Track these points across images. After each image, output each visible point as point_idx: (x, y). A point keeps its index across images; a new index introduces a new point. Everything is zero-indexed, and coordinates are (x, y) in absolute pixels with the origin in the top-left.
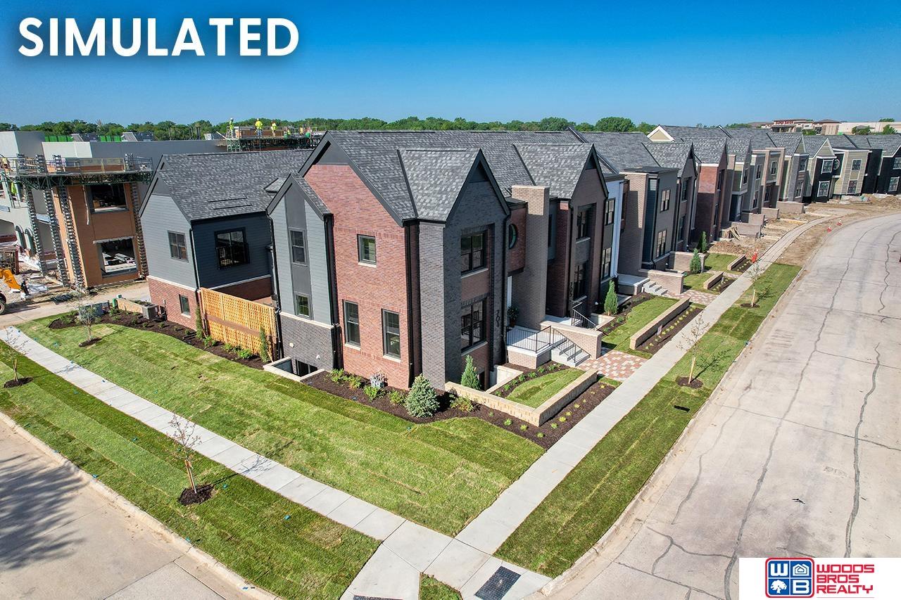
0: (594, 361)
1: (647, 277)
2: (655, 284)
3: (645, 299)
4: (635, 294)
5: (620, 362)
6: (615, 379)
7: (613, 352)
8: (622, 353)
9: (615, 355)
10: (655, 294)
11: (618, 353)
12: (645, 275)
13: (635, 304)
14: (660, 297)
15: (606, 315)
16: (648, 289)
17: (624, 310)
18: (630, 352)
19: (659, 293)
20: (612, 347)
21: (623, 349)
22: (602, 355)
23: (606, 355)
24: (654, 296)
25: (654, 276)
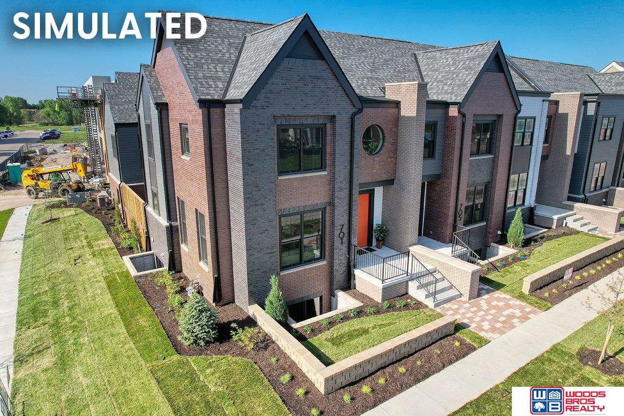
0: (465, 302)
1: (572, 210)
2: (582, 218)
3: (564, 234)
4: (554, 227)
5: (500, 309)
6: (482, 334)
7: (497, 294)
8: (508, 297)
9: (499, 299)
10: (579, 229)
11: (503, 295)
12: (571, 208)
13: (549, 238)
14: (586, 234)
15: (509, 246)
16: (570, 223)
17: (532, 243)
18: (521, 296)
19: (585, 229)
20: (498, 286)
21: (512, 292)
22: (479, 295)
23: (486, 297)
24: (578, 232)
25: (581, 210)
